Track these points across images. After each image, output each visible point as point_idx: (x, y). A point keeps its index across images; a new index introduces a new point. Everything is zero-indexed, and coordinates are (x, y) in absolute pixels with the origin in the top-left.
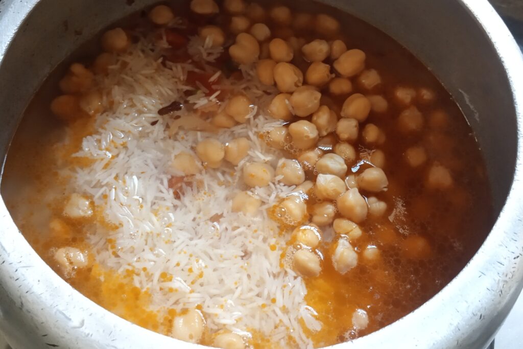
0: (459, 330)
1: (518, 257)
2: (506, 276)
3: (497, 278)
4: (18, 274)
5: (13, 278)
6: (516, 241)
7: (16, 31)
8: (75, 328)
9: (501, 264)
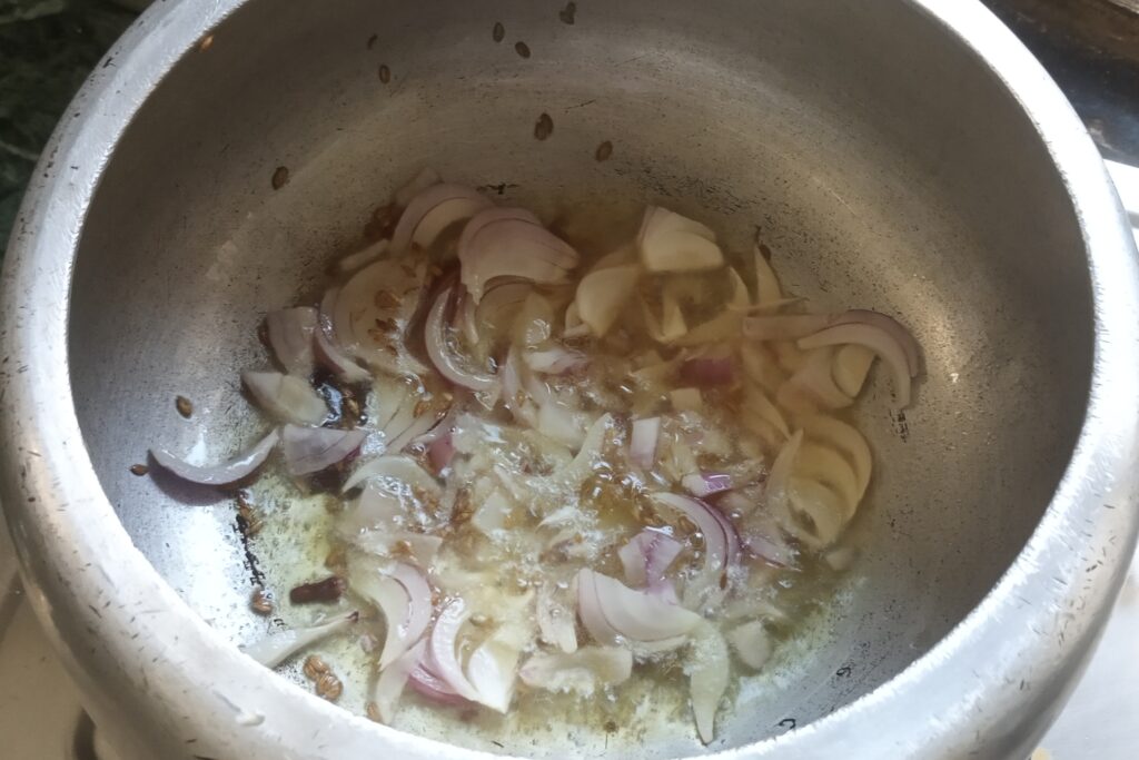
0: (980, 710)
1: (1094, 567)
2: (1072, 604)
3: (1054, 608)
4: (138, 627)
5: (128, 633)
6: (1090, 536)
7: (112, 151)
8: (248, 724)
9: (1062, 582)
